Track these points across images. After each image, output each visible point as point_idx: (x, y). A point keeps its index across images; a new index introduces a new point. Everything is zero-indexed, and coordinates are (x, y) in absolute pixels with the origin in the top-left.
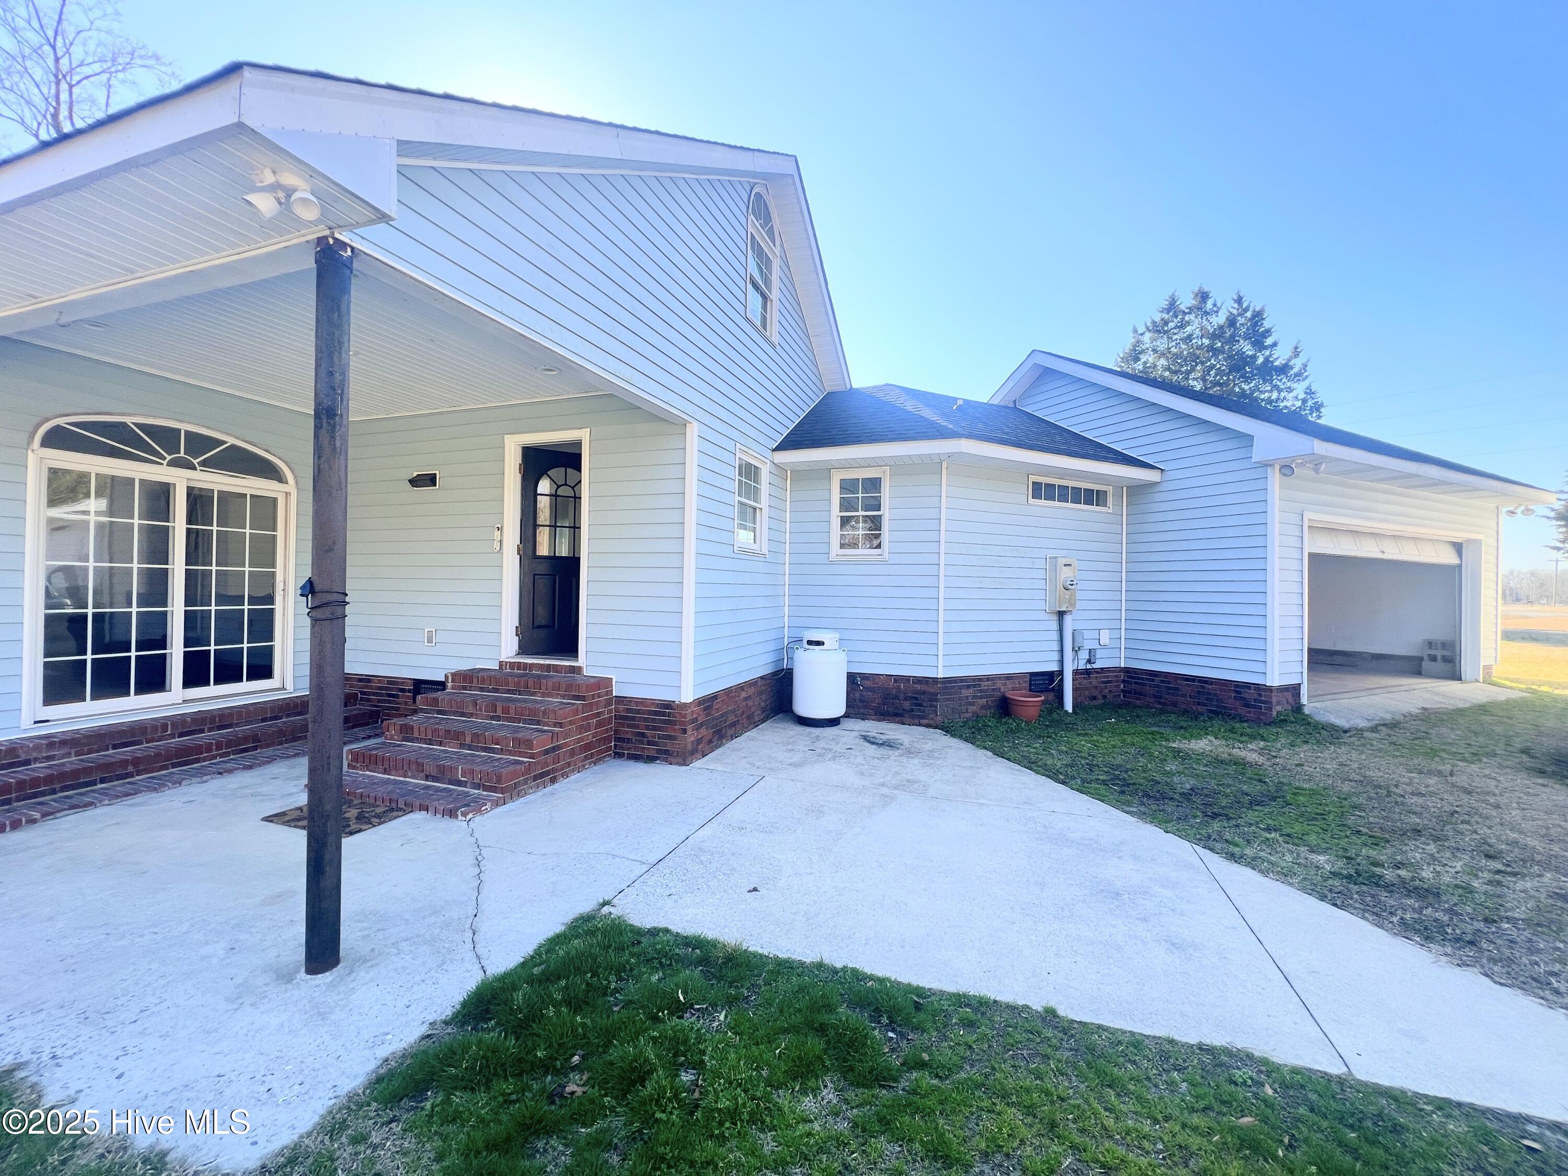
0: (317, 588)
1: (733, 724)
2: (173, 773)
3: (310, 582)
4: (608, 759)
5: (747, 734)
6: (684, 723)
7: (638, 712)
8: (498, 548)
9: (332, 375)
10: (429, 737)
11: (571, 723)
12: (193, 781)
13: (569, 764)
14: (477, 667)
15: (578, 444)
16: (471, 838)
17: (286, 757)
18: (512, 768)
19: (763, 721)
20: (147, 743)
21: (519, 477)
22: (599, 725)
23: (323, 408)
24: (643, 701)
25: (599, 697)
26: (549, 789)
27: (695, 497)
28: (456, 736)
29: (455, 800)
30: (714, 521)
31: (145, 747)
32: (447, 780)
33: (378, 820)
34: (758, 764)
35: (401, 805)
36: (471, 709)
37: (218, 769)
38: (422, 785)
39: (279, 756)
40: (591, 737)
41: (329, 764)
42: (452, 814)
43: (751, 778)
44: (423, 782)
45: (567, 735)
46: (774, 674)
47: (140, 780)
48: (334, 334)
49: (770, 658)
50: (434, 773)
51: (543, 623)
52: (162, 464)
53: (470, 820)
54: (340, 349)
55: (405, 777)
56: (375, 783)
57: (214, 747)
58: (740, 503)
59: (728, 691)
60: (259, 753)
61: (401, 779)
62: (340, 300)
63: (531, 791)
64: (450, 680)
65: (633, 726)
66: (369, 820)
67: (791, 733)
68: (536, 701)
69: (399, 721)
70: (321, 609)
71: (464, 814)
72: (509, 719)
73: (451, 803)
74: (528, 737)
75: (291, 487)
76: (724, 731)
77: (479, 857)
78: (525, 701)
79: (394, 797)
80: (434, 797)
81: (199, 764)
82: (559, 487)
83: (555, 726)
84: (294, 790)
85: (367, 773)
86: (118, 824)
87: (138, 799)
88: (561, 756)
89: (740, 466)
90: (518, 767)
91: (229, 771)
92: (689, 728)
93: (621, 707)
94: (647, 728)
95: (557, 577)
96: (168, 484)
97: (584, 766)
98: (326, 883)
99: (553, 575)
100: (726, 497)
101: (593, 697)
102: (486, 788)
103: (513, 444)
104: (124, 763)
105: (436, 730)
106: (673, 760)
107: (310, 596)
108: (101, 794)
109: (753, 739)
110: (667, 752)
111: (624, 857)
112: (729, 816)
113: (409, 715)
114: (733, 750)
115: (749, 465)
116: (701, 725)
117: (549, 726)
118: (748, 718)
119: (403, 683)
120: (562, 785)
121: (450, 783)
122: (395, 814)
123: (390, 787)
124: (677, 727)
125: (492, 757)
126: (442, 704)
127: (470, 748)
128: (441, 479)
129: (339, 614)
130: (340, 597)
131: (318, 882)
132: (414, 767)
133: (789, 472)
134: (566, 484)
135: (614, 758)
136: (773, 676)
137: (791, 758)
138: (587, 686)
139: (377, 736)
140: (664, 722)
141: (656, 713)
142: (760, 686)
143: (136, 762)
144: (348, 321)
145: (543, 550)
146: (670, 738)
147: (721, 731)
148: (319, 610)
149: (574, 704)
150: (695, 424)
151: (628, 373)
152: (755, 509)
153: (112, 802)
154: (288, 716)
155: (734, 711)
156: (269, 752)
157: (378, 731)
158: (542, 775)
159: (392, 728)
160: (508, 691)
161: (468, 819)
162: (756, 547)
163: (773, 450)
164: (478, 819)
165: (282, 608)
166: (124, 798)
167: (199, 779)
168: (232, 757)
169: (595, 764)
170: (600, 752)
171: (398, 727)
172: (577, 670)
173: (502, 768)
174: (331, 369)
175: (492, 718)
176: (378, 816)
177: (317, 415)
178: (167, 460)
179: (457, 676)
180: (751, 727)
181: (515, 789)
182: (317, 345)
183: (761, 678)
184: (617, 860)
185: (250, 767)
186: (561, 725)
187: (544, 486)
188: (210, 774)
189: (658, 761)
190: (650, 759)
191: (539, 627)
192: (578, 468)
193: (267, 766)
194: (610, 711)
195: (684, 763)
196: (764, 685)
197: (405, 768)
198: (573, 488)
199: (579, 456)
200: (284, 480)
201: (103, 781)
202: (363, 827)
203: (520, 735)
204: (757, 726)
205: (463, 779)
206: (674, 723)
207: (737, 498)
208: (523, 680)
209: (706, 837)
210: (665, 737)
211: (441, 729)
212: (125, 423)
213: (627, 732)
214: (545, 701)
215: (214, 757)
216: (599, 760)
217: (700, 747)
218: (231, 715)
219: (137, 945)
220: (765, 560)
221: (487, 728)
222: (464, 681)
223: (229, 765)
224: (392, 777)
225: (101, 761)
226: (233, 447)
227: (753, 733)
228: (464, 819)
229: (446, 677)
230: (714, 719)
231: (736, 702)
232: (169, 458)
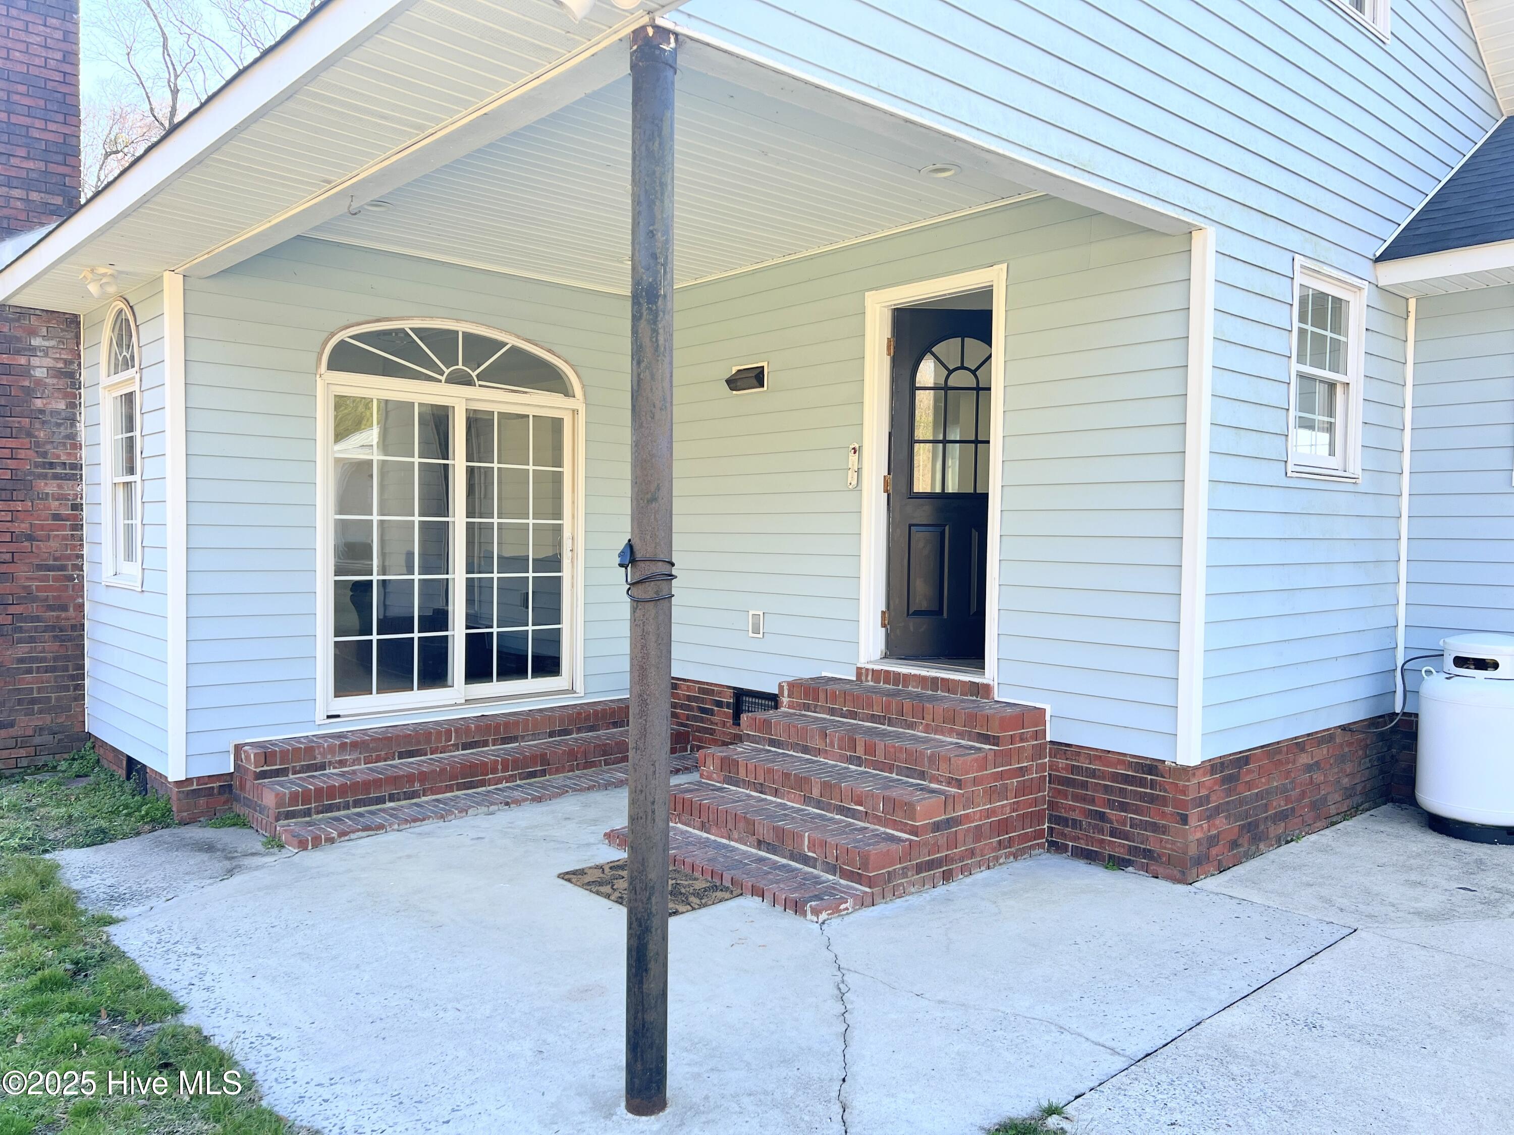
0: (638, 556)
1: (1282, 816)
2: (458, 797)
3: (630, 546)
4: (1037, 851)
5: (1313, 837)
6: (1183, 804)
7: (1093, 774)
8: (854, 482)
9: (654, 236)
10: (761, 781)
11: (975, 781)
12: (480, 811)
13: (972, 853)
14: (824, 674)
15: (987, 293)
16: (827, 952)
17: (579, 790)
18: (883, 846)
19: (1347, 815)
20: (431, 754)
21: (887, 361)
22: (1023, 789)
23: (643, 288)
24: (1103, 756)
25: (1022, 740)
26: (942, 890)
27: (1208, 371)
28: (800, 783)
29: (801, 886)
30: (1246, 417)
31: (429, 759)
32: (788, 853)
33: (697, 901)
34: (1344, 902)
35: (727, 883)
36: (817, 743)
37: (506, 797)
38: (752, 855)
39: (570, 788)
40: (1008, 809)
41: (653, 812)
42: (797, 907)
43: (1326, 928)
44: (754, 851)
45: (970, 802)
46: (1374, 722)
47: (427, 802)
48: (654, 172)
49: (1364, 689)
50: (769, 837)
51: (924, 606)
52: (440, 381)
53: (823, 923)
54: (662, 194)
55: (729, 838)
56: (690, 843)
57: (500, 767)
58: (1301, 376)
59: (1271, 751)
60: (548, 781)
61: (724, 841)
62: (662, 120)
63: (913, 890)
64: (786, 693)
65: (1084, 799)
66: (687, 898)
67: (1415, 848)
68: (916, 739)
69: (719, 752)
70: (644, 585)
71: (816, 912)
72: (877, 765)
73: (795, 890)
74: (907, 798)
75: (578, 402)
76: (1262, 827)
77: (841, 986)
78: (898, 736)
79: (718, 868)
80: (770, 877)
81: (484, 789)
82: (950, 372)
83: (949, 784)
84: (592, 840)
85: (679, 825)
86: (409, 857)
87: (428, 826)
88: (960, 837)
89: (1303, 301)
90: (893, 846)
91: (518, 802)
92: (1194, 814)
93: (1062, 762)
94: (1110, 804)
95: (947, 528)
96: (447, 407)
97: (997, 858)
98: (651, 986)
99: (938, 527)
100: (1270, 367)
101: (1012, 739)
102: (846, 875)
103: (878, 307)
104: (410, 778)
105: (770, 771)
106: (1161, 870)
107: (629, 568)
108: (391, 815)
109: (1325, 849)
110: (1148, 854)
111: (1080, 1035)
112: (1284, 996)
113: (731, 744)
114: (1284, 867)
115: (1321, 297)
116: (1217, 810)
117: (940, 782)
118: (1314, 806)
119: (719, 693)
120: (959, 886)
121: (792, 857)
122: (719, 894)
123: (711, 853)
124: (1168, 810)
125: (850, 824)
126: (776, 729)
127: (818, 805)
128: (770, 374)
129: (664, 593)
130: (662, 568)
131: (641, 982)
132: (741, 825)
133: (1412, 303)
134: (962, 367)
135: (1049, 851)
136: (1369, 726)
137: (1417, 900)
138: (1002, 720)
139: (687, 770)
140: (1142, 797)
141: (1127, 779)
142: (1341, 745)
143: (423, 777)
144: (671, 148)
145: (923, 483)
146: (1155, 828)
147: (1257, 826)
148: (640, 586)
149: (980, 749)
150: (1211, 231)
151: (1084, 153)
152: (1332, 386)
153: (402, 827)
154: (579, 730)
155: (1283, 790)
156: (558, 779)
157: (690, 763)
158: (930, 865)
159: (709, 761)
160: (873, 718)
161: (820, 921)
162: (1334, 463)
163: (1378, 260)
164: (835, 922)
165: (570, 577)
166: (413, 824)
167: (485, 809)
168: (518, 782)
169: (1015, 857)
170: (1025, 838)
171: (718, 762)
172: (984, 690)
173: (869, 845)
174: (651, 228)
175: (850, 760)
176: (697, 894)
177: (636, 298)
178: (445, 375)
179: (797, 687)
180: (1318, 824)
181: (889, 881)
182: (633, 194)
183: (1343, 728)
184: (1067, 1037)
185: (539, 800)
186: (959, 784)
187: (927, 373)
188: (497, 804)
189: (1130, 869)
190: (1118, 863)
191: (917, 613)
192: (987, 339)
193: (558, 800)
194: (1042, 768)
195: (1183, 880)
196: (1350, 744)
197: (730, 826)
198: (974, 372)
199: (987, 316)
200: (571, 393)
201: (392, 798)
202: (681, 908)
203: (894, 793)
204: (1333, 824)
205: (810, 854)
206: (1164, 801)
207: (1295, 367)
208: (894, 702)
209: (1237, 1028)
210: (1145, 826)
211: (777, 771)
212: (404, 329)
213: (1073, 809)
214: (934, 740)
215: (499, 781)
216: (1022, 852)
217: (1214, 851)
218: (517, 723)
219: (441, 1021)
220: (1351, 488)
221: (843, 775)
222: (807, 696)
223: (516, 793)
224: (712, 837)
225: (389, 773)
226: (514, 350)
227: (1326, 837)
228: (815, 919)
229: (781, 687)
230: (1241, 802)
231: (1288, 772)
232: (447, 371)
